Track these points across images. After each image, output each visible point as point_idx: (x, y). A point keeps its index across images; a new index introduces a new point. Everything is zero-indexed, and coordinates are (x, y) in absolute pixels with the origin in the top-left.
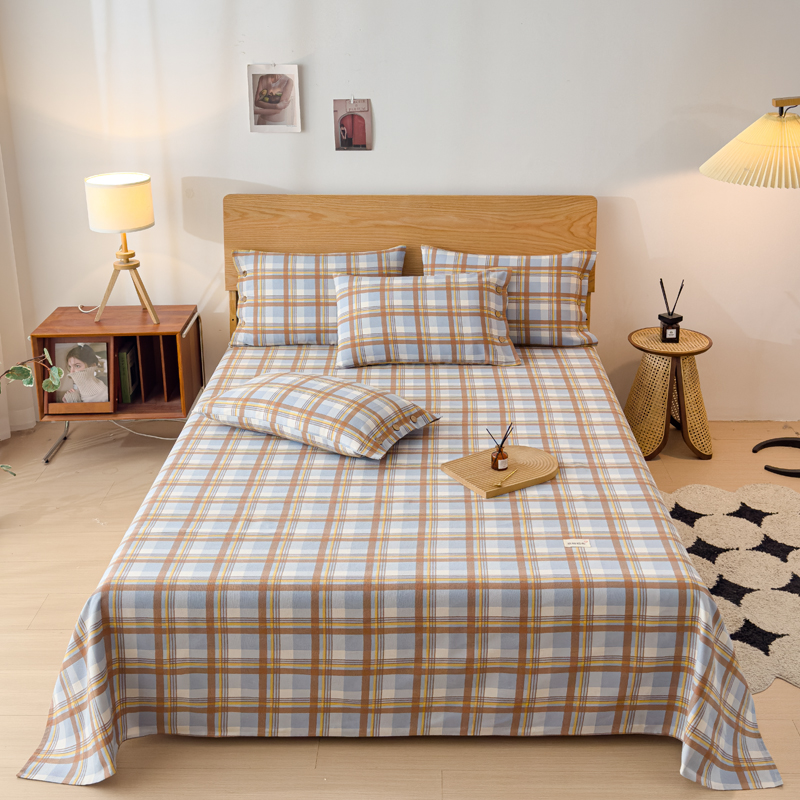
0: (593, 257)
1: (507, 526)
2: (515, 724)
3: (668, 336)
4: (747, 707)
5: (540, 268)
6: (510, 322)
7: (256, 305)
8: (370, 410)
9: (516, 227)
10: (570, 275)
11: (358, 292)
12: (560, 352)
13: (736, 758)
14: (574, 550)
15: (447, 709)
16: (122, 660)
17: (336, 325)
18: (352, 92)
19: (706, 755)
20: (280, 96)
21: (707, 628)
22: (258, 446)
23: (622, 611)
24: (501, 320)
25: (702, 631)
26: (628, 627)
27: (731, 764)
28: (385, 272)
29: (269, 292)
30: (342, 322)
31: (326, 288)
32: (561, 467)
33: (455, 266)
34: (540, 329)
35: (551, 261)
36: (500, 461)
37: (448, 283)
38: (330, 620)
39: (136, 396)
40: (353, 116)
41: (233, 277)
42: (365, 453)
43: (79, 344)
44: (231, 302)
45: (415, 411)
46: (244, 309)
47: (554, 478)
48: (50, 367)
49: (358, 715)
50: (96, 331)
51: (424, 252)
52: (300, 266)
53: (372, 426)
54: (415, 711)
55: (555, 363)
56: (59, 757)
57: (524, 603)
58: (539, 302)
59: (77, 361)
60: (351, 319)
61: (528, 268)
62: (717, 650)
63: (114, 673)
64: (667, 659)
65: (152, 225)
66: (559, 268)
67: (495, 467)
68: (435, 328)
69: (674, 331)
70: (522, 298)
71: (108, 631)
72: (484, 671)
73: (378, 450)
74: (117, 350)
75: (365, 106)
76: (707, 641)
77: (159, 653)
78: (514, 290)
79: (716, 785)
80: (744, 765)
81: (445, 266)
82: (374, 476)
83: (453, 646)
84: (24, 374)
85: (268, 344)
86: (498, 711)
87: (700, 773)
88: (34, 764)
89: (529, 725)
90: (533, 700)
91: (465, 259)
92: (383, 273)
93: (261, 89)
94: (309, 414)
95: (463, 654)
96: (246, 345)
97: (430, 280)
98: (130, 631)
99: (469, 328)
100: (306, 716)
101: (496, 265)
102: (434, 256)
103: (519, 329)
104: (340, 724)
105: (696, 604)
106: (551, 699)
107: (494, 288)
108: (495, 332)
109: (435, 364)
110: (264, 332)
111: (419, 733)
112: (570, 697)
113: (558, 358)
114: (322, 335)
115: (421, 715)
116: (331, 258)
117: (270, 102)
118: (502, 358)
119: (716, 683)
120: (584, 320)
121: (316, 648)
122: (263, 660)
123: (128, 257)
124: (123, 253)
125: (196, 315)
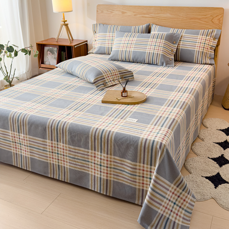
9: (191, 19)
50: (54, 43)
59: (50, 53)
65: (72, 11)
74: (60, 50)
123: (65, 21)
124: (63, 20)
125: (85, 43)
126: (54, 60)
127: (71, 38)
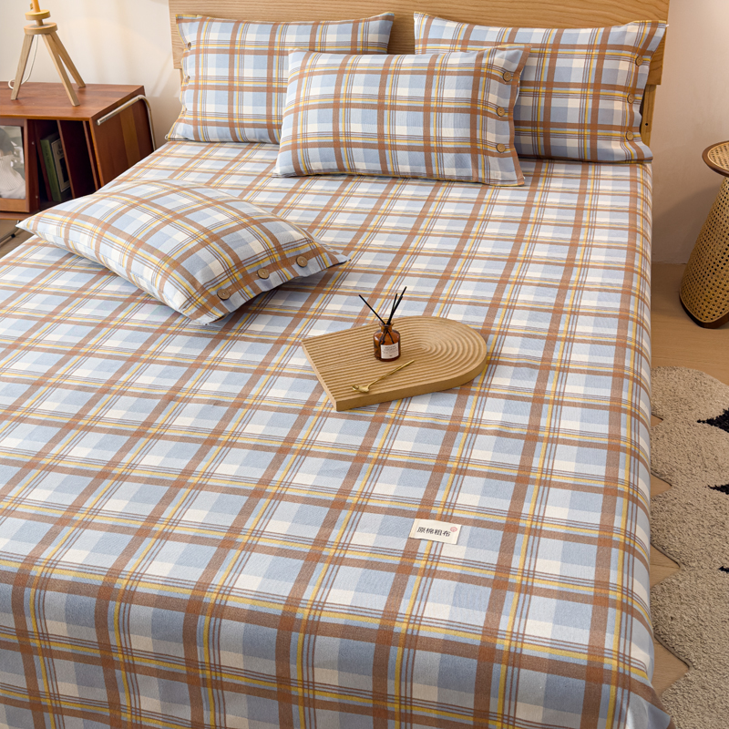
0: (660, 32)
1: (337, 473)
5: (574, 47)
7: (197, 87)
10: (618, 58)
11: (311, 74)
12: (591, 170)
14: (423, 548)
17: (280, 118)
23: (467, 700)
24: (505, 120)
29: (212, 72)
30: (288, 113)
31: (281, 67)
32: (492, 363)
33: (454, 42)
34: (565, 136)
35: (593, 36)
37: (432, 65)
45: (308, 248)
51: (416, 19)
52: (251, 37)
57: (283, 654)
58: (567, 96)
60: (297, 110)
61: (556, 46)
66: (604, 46)
68: (404, 127)
70: (543, 90)
73: (213, 309)
78: (532, 77)
81: (440, 41)
82: (196, 351)
91: (469, 32)
92: (356, 49)
94: (139, 242)
95: (185, 712)
97: (408, 60)
99: (451, 130)
101: (511, 41)
102: (428, 27)
103: (534, 134)
107: (499, 74)
108: (491, 137)
113: (584, 177)
116: (292, 28)
118: (496, 174)
120: (636, 124)
123: (40, 18)
124: (33, 12)
125: (136, 99)
126: (15, 175)
127: (72, 81)
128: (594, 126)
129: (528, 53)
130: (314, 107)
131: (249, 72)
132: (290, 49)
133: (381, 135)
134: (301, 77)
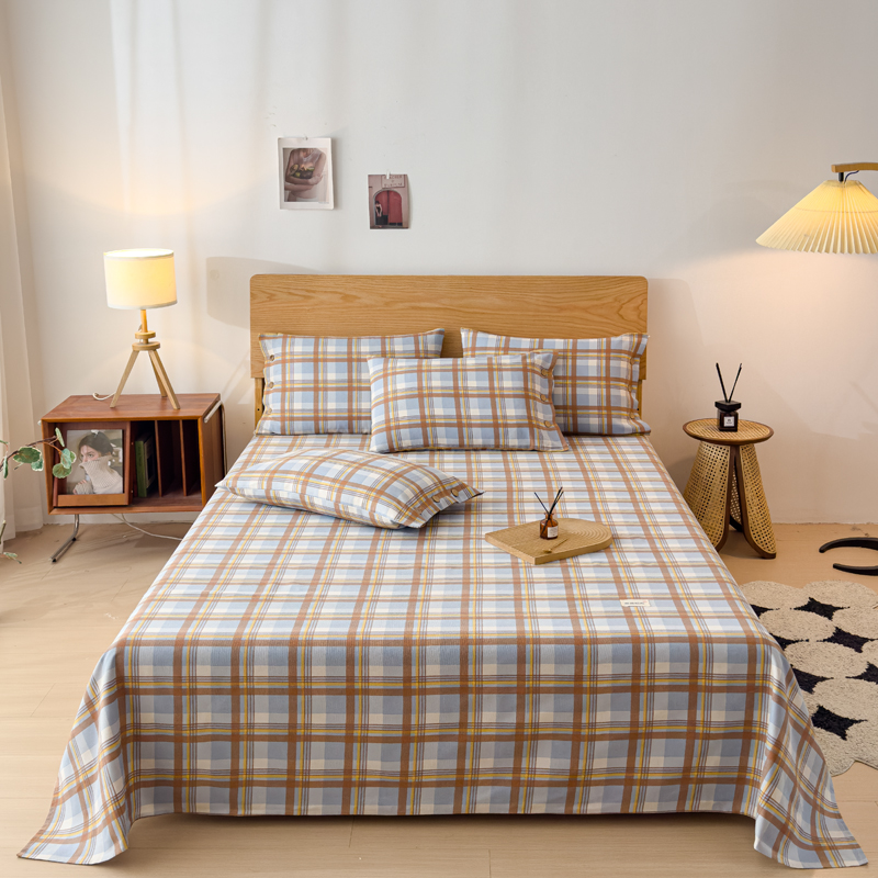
0: (644, 341)
1: (559, 588)
2: (570, 799)
3: (726, 425)
4: (825, 784)
5: (588, 351)
6: (557, 407)
7: (284, 390)
8: (408, 480)
9: (561, 309)
10: (620, 359)
11: (395, 373)
12: (610, 440)
13: (814, 838)
14: (632, 609)
15: (494, 783)
16: (137, 726)
17: (370, 411)
18: (388, 167)
19: (782, 829)
20: (312, 171)
21: (780, 686)
22: (287, 519)
23: (686, 668)
24: (547, 404)
25: (774, 690)
26: (693, 686)
27: (811, 843)
28: (422, 355)
29: (298, 376)
30: (376, 405)
31: (359, 371)
32: (615, 538)
33: (497, 349)
34: (588, 416)
35: (599, 344)
36: (549, 529)
37: (490, 364)
38: (366, 679)
39: (153, 491)
40: (388, 192)
41: (259, 362)
42: (403, 521)
43: (93, 431)
44: (257, 390)
45: (456, 484)
46: (271, 395)
47: (608, 547)
48: (62, 448)
49: (397, 790)
50: (111, 415)
51: (463, 334)
52: (331, 348)
53: (411, 495)
54: (459, 784)
55: (606, 449)
56: (64, 837)
57: (579, 659)
58: (588, 386)
59: (91, 450)
60: (386, 401)
61: (575, 351)
62: (791, 714)
63: (128, 740)
64: (736, 724)
65: (175, 302)
66: (608, 351)
67: (544, 536)
68: (476, 410)
69: (732, 419)
71: (123, 691)
72: (536, 737)
73: (417, 519)
74: (134, 438)
75: (402, 181)
76: (780, 701)
77: (178, 718)
78: (560, 373)
79: (793, 863)
80: (824, 844)
81: (486, 349)
82: (412, 546)
83: (501, 709)
84: (34, 456)
85: (296, 432)
86: (551, 784)
87: (776, 849)
88: (36, 845)
89: (586, 802)
90: (589, 772)
91: (507, 342)
92: (418, 355)
93: (292, 164)
94: (342, 483)
95: (512, 718)
96: (273, 434)
97: (470, 362)
98: (146, 692)
99: (512, 410)
100: (339, 791)
101: (541, 347)
102: (474, 339)
103: (565, 415)
104: (376, 799)
105: (767, 661)
106: (609, 770)
107: (539, 370)
108: (540, 416)
109: (476, 450)
110: (292, 419)
111: (464, 810)
112: (630, 769)
113: (608, 445)
114: (355, 422)
115: (467, 790)
116: (364, 341)
117: (301, 177)
118: (548, 443)
119: (791, 747)
120: (635, 408)
121: (350, 711)
122: (293, 725)
123: (147, 338)
124: (144, 333)
125: (219, 403)
128: (609, 408)
129: (556, 355)
130: (402, 398)
131: (331, 376)
132: (368, 356)
133: (459, 416)
134: (385, 376)
